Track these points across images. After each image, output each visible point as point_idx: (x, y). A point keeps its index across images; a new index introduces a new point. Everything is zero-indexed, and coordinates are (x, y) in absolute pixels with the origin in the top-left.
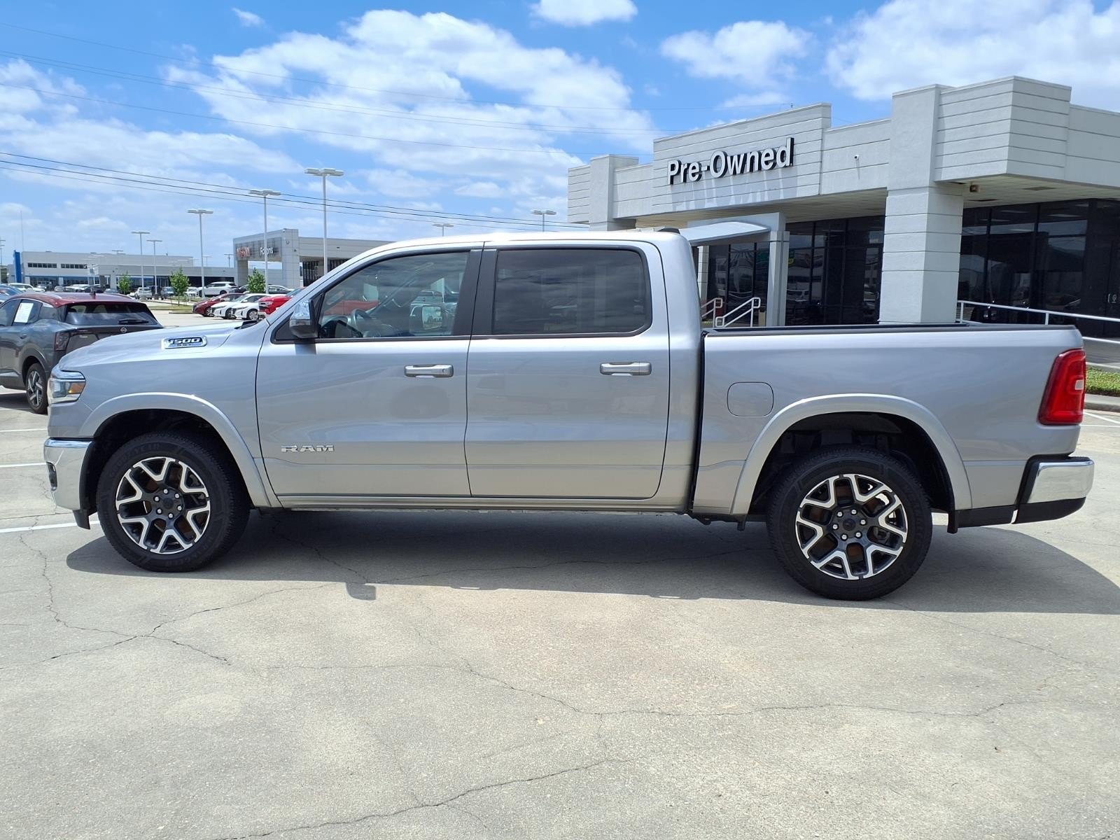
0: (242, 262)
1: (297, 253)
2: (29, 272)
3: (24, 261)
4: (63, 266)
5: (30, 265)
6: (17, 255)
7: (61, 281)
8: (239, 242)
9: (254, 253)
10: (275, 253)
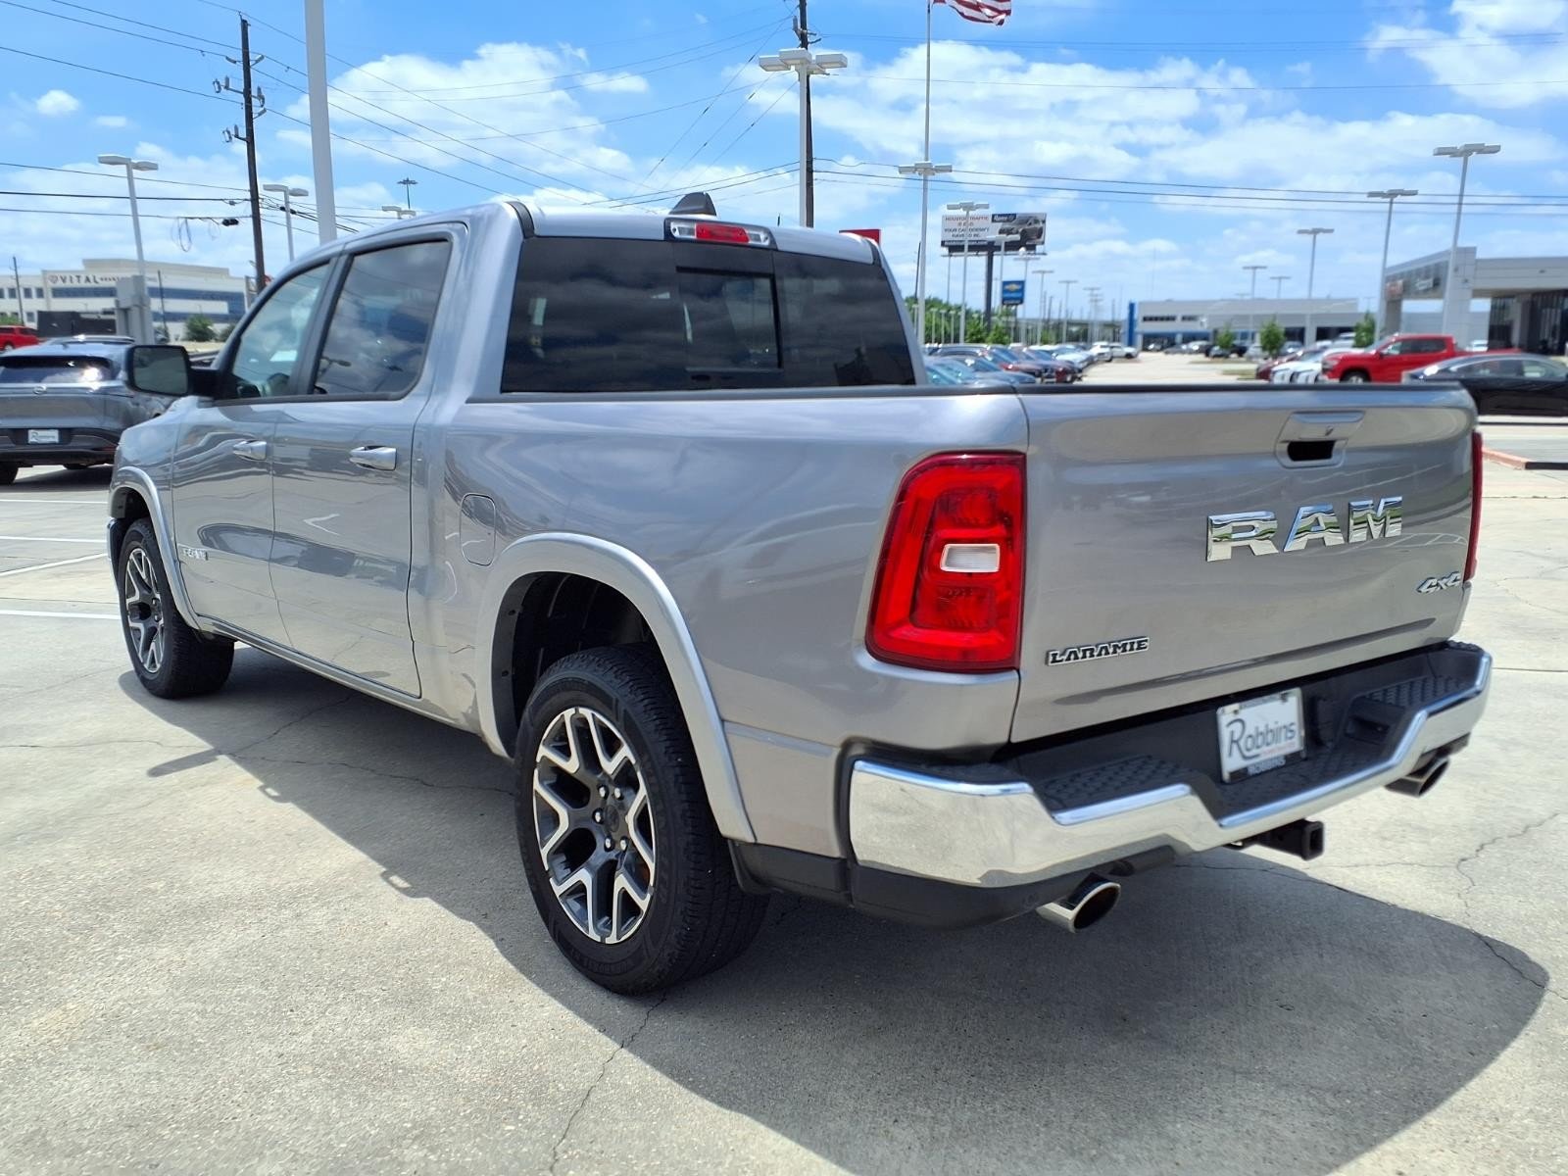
0: (1393, 303)
1: (1470, 285)
2: (1142, 327)
3: (1138, 315)
4: (1184, 318)
5: (1145, 319)
6: (1132, 307)
7: (1179, 338)
8: (1391, 274)
9: (1408, 291)
10: (1436, 286)
